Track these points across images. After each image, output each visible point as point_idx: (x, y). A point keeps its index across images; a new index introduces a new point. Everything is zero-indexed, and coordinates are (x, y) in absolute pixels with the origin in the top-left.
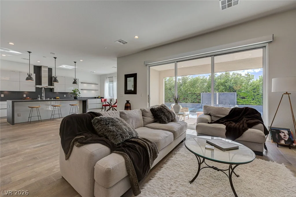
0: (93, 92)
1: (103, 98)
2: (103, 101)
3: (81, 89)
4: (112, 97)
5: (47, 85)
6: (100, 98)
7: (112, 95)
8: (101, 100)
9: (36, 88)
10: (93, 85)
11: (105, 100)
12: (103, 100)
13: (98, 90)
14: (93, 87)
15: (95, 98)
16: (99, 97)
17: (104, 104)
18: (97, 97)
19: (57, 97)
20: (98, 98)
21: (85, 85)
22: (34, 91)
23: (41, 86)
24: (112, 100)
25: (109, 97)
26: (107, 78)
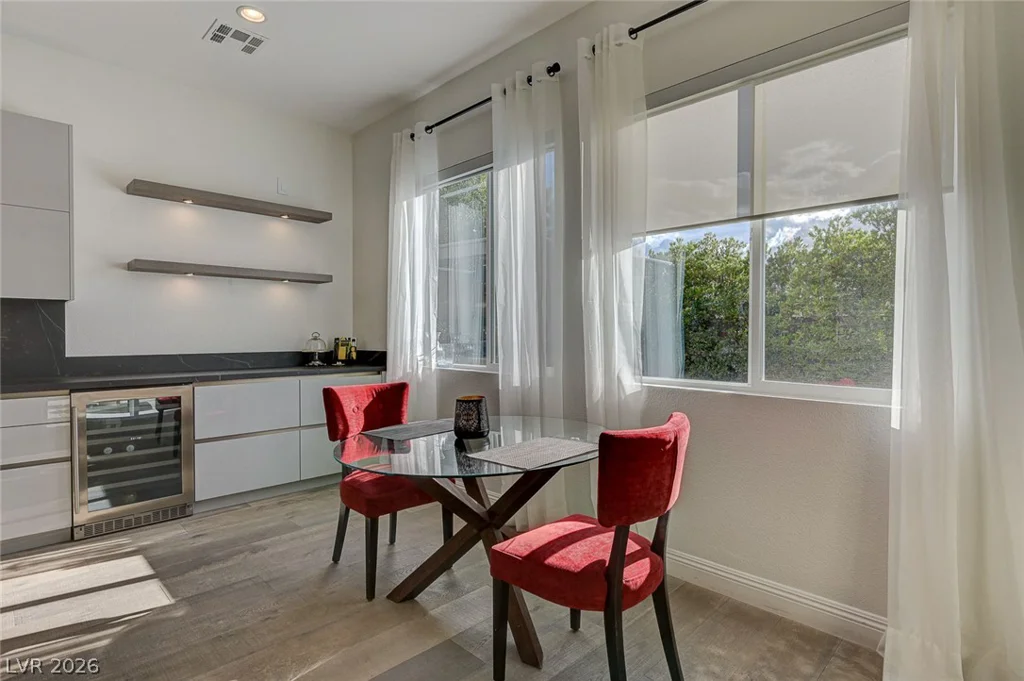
1: (373, 361)
4: (468, 357)
6: (348, 362)
7: (468, 331)
10: (279, 229)
12: (357, 395)
13: (330, 278)
16: (342, 354)
18: (319, 348)
20: (329, 360)
24: (479, 414)
25: (438, 354)
26: (412, 136)
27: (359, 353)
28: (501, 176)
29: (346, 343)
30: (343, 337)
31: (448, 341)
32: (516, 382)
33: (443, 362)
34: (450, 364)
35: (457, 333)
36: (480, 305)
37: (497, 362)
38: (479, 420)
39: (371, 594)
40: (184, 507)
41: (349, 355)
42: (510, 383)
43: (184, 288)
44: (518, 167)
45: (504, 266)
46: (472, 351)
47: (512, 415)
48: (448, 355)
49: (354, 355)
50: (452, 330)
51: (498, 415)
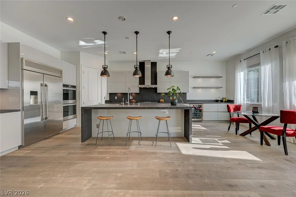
0: (213, 90)
1: (232, 102)
2: (232, 111)
3: (193, 88)
4: (254, 101)
5: (150, 84)
6: (225, 102)
7: (254, 96)
8: (228, 106)
9: (140, 88)
10: (213, 80)
11: (238, 108)
12: (232, 106)
13: (222, 87)
14: (213, 82)
15: (217, 101)
16: (224, 100)
17: (235, 116)
18: (220, 99)
19: (161, 100)
20: (222, 101)
21: (200, 80)
22: (138, 92)
23: (144, 85)
24: (257, 109)
25: (246, 101)
26: (240, 61)
27: (227, 100)
28: (263, 68)
29: (225, 98)
30: (224, 97)
31: (249, 98)
32: (266, 105)
33: (247, 102)
34: (249, 102)
35: (251, 96)
36: (257, 90)
37: (261, 102)
38: (258, 110)
39: (236, 134)
40: (202, 121)
41: (225, 101)
42: (264, 106)
43: (199, 90)
44: (267, 66)
45: (263, 84)
46: (254, 100)
47: (265, 111)
48: (248, 101)
49: (226, 101)
50: (249, 96)
51: (262, 111)
